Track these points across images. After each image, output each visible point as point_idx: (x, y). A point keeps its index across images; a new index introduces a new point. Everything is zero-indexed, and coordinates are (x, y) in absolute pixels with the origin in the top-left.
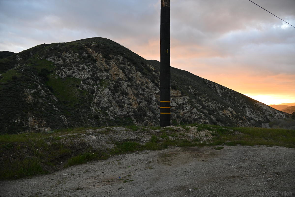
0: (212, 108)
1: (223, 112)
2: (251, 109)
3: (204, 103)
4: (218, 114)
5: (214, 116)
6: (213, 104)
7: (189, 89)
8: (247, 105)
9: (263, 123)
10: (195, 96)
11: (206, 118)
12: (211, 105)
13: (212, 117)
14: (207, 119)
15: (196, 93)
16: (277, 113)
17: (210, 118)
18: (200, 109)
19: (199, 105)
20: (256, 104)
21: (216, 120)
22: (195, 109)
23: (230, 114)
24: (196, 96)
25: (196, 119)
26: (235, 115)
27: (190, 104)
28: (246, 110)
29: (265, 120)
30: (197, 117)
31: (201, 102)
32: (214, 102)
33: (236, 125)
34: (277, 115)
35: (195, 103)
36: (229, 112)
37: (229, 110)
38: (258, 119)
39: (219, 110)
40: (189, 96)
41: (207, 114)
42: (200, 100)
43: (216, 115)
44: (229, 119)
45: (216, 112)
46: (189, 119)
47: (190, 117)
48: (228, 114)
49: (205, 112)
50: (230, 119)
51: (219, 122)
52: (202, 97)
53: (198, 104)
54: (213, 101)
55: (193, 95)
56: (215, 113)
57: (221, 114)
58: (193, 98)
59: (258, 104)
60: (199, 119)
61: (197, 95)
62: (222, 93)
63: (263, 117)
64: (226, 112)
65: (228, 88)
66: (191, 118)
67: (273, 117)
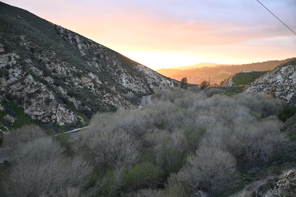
0: (61, 75)
1: (81, 81)
2: (128, 75)
3: (47, 65)
4: (72, 83)
5: (64, 88)
6: (64, 67)
7: (19, 40)
8: (123, 68)
9: (145, 95)
10: (31, 53)
11: (50, 91)
12: (59, 68)
13: (60, 89)
14: (51, 93)
15: (34, 47)
16: (163, 80)
17: (58, 90)
18: (40, 75)
19: (37, 70)
20: (136, 67)
21: (68, 94)
22: (30, 77)
23: (91, 84)
24: (33, 53)
25: (32, 93)
26: (100, 84)
27: (21, 67)
28: (122, 77)
29: (147, 91)
30: (33, 91)
31: (42, 64)
32: (66, 64)
33: (101, 101)
34: (163, 83)
35: (31, 65)
36: (90, 81)
37: (90, 78)
38: (138, 90)
39: (74, 76)
40: (19, 54)
41: (52, 84)
42: (41, 60)
43: (68, 86)
44: (90, 91)
45: (69, 81)
46: (18, 94)
47: (20, 91)
48: (89, 84)
49: (48, 81)
50: (92, 91)
51: (72, 98)
52: (45, 55)
53: (35, 67)
54: (64, 61)
55: (27, 52)
56: (66, 82)
57: (76, 84)
58: (26, 57)
59: (139, 67)
60: (37, 94)
61: (36, 51)
62: (86, 50)
63: (145, 86)
64: (85, 80)
65: (95, 42)
66: (23, 92)
67: (158, 86)
